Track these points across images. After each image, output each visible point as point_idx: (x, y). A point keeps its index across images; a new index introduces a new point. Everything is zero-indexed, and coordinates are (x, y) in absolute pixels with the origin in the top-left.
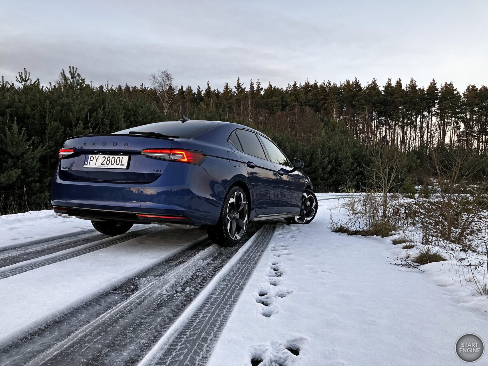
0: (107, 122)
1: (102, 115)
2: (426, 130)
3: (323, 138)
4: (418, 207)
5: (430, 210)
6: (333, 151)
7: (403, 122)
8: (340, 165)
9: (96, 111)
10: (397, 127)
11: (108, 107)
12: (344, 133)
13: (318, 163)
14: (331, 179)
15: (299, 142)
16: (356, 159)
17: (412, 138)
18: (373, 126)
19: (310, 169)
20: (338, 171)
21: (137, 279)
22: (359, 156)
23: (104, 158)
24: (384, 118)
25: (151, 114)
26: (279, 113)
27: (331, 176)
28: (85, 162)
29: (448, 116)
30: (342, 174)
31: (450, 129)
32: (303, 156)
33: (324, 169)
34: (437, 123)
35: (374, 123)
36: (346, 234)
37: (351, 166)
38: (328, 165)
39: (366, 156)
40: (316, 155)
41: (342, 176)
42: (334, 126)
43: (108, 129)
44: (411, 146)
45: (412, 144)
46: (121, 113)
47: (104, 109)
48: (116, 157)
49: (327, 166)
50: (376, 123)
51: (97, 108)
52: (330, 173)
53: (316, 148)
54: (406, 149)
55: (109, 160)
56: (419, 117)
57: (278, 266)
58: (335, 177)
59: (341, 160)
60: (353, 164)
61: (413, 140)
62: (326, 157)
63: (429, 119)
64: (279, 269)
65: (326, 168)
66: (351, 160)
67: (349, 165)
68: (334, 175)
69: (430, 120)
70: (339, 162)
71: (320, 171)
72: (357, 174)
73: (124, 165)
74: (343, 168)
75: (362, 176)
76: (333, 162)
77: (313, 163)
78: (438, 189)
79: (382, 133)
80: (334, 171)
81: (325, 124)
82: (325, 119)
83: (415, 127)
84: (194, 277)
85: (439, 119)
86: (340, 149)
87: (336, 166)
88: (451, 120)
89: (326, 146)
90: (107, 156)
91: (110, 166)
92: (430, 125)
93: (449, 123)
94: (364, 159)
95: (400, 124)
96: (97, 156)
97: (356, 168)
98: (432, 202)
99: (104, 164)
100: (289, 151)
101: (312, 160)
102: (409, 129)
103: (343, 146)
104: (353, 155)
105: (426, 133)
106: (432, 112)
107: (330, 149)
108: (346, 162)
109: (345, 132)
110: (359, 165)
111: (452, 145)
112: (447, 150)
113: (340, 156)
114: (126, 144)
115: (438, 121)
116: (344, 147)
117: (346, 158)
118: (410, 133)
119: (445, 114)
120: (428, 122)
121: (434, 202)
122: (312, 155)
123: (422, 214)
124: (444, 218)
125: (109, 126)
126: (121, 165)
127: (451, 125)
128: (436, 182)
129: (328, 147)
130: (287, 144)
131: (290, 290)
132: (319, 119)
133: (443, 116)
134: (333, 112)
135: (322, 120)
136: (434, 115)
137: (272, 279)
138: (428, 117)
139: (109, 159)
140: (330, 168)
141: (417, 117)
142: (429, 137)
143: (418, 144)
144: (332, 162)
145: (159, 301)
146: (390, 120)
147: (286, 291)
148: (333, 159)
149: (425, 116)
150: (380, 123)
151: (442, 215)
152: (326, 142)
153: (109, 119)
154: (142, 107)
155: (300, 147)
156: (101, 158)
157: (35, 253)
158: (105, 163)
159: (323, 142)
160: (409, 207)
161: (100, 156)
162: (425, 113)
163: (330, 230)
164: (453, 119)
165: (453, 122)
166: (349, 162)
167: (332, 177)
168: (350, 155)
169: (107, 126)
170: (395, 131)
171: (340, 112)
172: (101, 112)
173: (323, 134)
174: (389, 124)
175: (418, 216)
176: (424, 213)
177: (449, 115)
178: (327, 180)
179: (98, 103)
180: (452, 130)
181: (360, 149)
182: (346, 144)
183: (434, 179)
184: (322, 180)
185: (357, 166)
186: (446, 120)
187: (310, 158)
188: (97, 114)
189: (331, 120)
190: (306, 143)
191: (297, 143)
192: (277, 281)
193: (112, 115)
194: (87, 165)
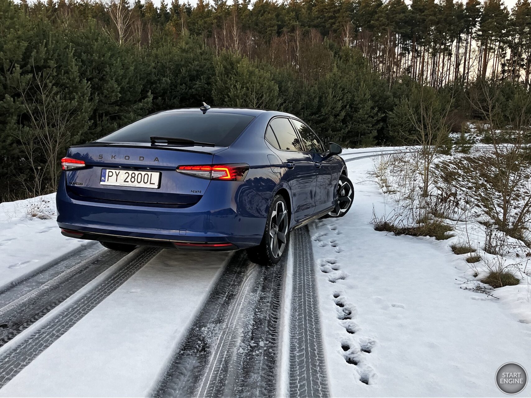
0: (52, 63)
1: (45, 54)
2: (464, 57)
3: (334, 74)
4: (455, 167)
5: (469, 169)
6: (347, 92)
7: (434, 48)
8: (356, 110)
9: (35, 48)
10: (426, 54)
11: (52, 42)
12: (359, 65)
13: (329, 108)
14: (344, 129)
15: (305, 81)
16: (376, 102)
17: (445, 69)
18: (397, 53)
19: (318, 117)
20: (354, 119)
21: (197, 329)
22: (380, 97)
23: (127, 174)
24: (410, 42)
25: (109, 49)
26: (276, 39)
27: (344, 125)
28: (101, 178)
29: (491, 40)
30: (359, 122)
31: (493, 56)
32: (309, 100)
33: (336, 116)
34: (477, 49)
35: (398, 50)
36: (392, 233)
37: (371, 112)
38: (341, 110)
39: (389, 97)
40: (326, 98)
41: (359, 125)
42: (347, 55)
43: (55, 74)
44: (443, 79)
45: (445, 76)
46: (70, 50)
47: (46, 46)
48: (143, 173)
49: (340, 113)
50: (399, 49)
51: (37, 43)
52: (344, 121)
53: (327, 89)
54: (437, 84)
55: (134, 177)
56: (455, 41)
57: (341, 299)
58: (350, 127)
59: (358, 104)
60: (373, 108)
61: (447, 71)
62: (339, 100)
63: (467, 43)
64: (344, 304)
65: (338, 115)
66: (370, 103)
67: (368, 110)
68: (348, 124)
69: (469, 45)
70: (355, 106)
71: (332, 119)
72: (378, 122)
73: (154, 184)
74: (360, 115)
75: (384, 124)
76: (348, 106)
77: (322, 109)
78: (478, 138)
79: (407, 61)
80: (348, 118)
81: (336, 53)
82: (336, 45)
83: (450, 54)
84: (258, 322)
85: (480, 43)
86: (356, 89)
87: (351, 112)
88: (495, 45)
89: (339, 86)
90: (130, 172)
91: (136, 184)
92: (468, 52)
93: (492, 48)
94: (386, 102)
95: (431, 50)
96: (118, 171)
97: (377, 114)
98: (471, 159)
99: (128, 182)
100: (292, 94)
101: (321, 105)
102: (442, 56)
103: (360, 85)
104: (373, 96)
105: (463, 61)
106: (472, 34)
107: (343, 90)
108: (365, 107)
109: (360, 63)
110: (380, 109)
111: (495, 80)
112: (488, 85)
113: (356, 98)
114: (156, 159)
115: (478, 46)
116: (362, 86)
117: (364, 101)
118: (443, 62)
119: (488, 37)
120: (466, 48)
121: (474, 158)
122: (321, 98)
123: (460, 175)
124: (485, 179)
125: (55, 70)
126: (150, 183)
127: (494, 52)
128: (474, 128)
129: (341, 87)
130: (289, 84)
131: (372, 340)
132: (328, 46)
133: (485, 39)
134: (345, 34)
135: (331, 47)
136: (474, 38)
137: (346, 323)
138: (466, 40)
139: (133, 175)
140: (344, 115)
141: (452, 41)
142: (466, 66)
143: (452, 77)
144: (346, 106)
145: (242, 363)
146: (418, 44)
147: (368, 341)
148: (348, 103)
149: (463, 39)
150: (405, 49)
151: (483, 175)
152: (339, 80)
153: (54, 59)
154: (97, 40)
155: (305, 88)
156: (123, 174)
157: (52, 289)
158: (128, 179)
159: (334, 79)
160: (445, 168)
161: (121, 171)
162: (463, 36)
163: (372, 228)
164: (497, 44)
165: (497, 48)
166: (368, 106)
167: (346, 126)
168: (370, 96)
169: (53, 69)
170: (424, 59)
171: (355, 35)
172: (43, 49)
173: (335, 69)
174: (416, 50)
175: (456, 179)
176: (462, 173)
177: (493, 38)
178: (340, 130)
179: (37, 36)
180: (495, 59)
181: (382, 89)
182: (364, 82)
183: (472, 123)
184: (333, 131)
185: (378, 111)
186: (489, 45)
187: (318, 102)
188: (37, 52)
189: (342, 48)
190: (313, 82)
191: (302, 82)
192: (351, 325)
193: (58, 54)
194: (104, 181)
